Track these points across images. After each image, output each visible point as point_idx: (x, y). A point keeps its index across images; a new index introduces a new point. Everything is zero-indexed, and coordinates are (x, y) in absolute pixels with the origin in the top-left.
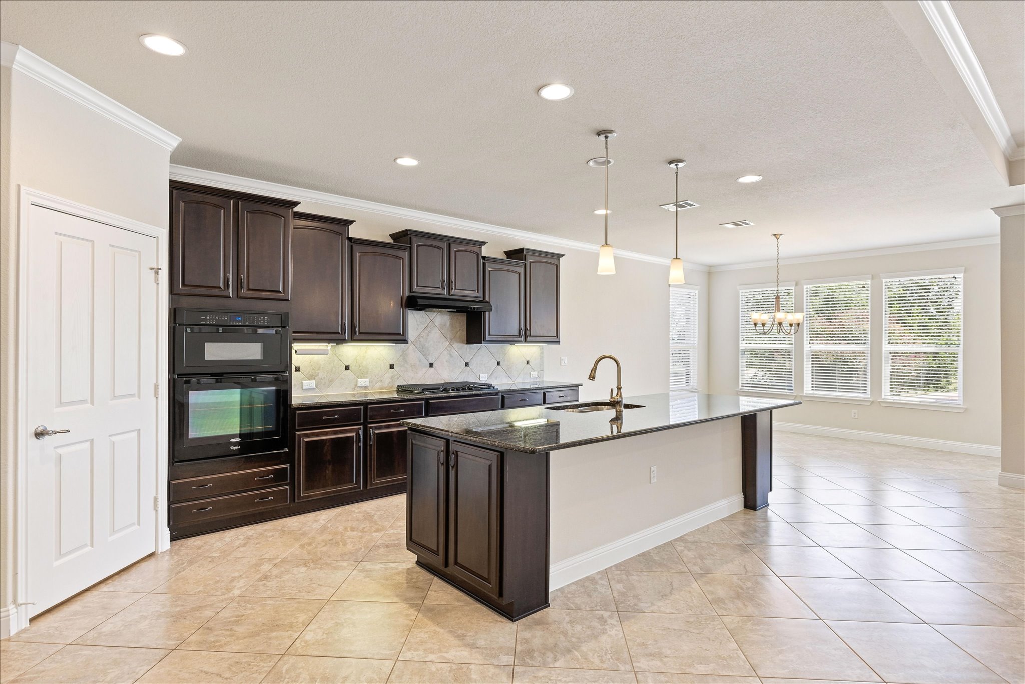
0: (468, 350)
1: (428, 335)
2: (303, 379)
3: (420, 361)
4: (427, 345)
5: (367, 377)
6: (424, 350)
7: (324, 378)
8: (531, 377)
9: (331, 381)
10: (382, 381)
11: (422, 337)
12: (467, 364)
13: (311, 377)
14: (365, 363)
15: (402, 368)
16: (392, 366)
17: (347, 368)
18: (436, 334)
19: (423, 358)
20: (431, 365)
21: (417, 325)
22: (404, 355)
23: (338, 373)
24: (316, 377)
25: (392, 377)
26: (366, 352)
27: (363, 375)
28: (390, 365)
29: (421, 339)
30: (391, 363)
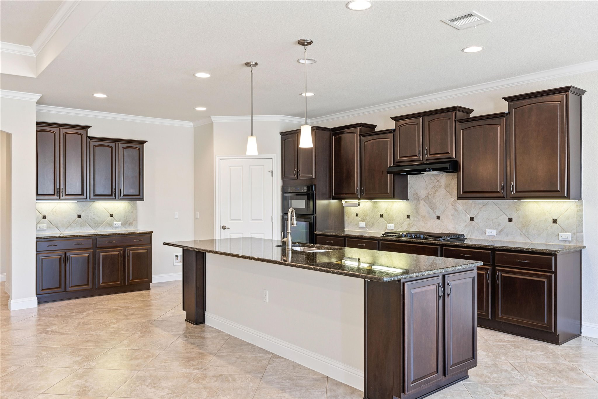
0: (473, 206)
1: (435, 193)
2: (360, 221)
3: (429, 213)
4: (434, 201)
5: (392, 223)
6: (432, 206)
7: (370, 221)
8: (560, 239)
9: (373, 224)
10: (401, 227)
11: (430, 195)
12: (472, 219)
13: (363, 220)
14: (391, 213)
15: (416, 219)
16: (408, 217)
17: (382, 216)
18: (442, 192)
19: (431, 211)
20: (438, 218)
21: (427, 185)
22: (417, 209)
23: (377, 219)
24: (366, 221)
25: (408, 225)
26: (392, 206)
27: (390, 221)
28: (407, 216)
29: (430, 197)
30: (408, 215)
